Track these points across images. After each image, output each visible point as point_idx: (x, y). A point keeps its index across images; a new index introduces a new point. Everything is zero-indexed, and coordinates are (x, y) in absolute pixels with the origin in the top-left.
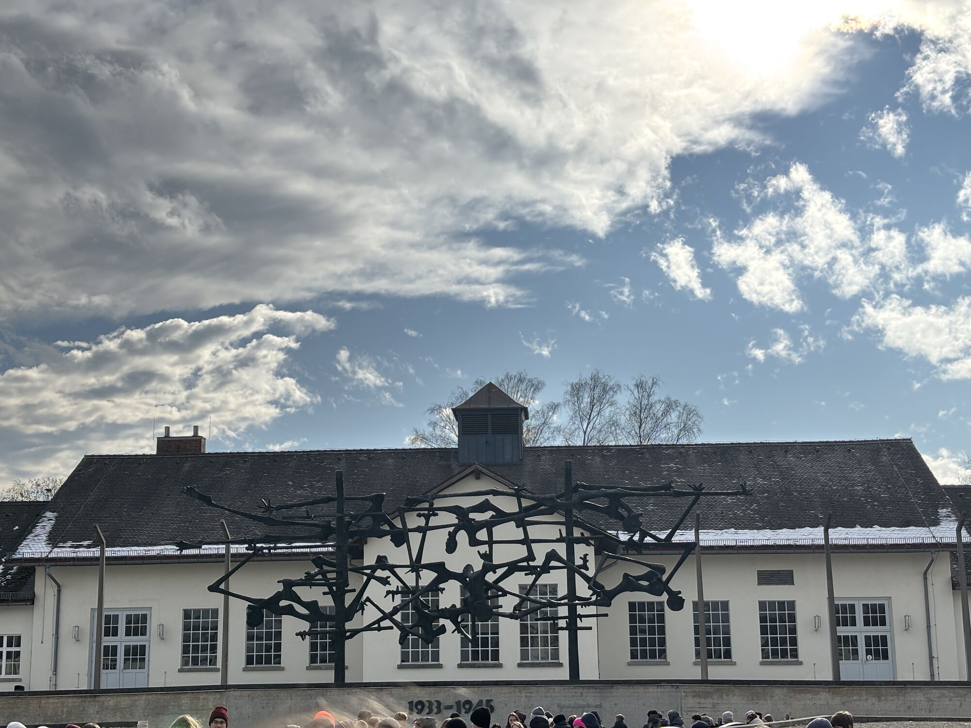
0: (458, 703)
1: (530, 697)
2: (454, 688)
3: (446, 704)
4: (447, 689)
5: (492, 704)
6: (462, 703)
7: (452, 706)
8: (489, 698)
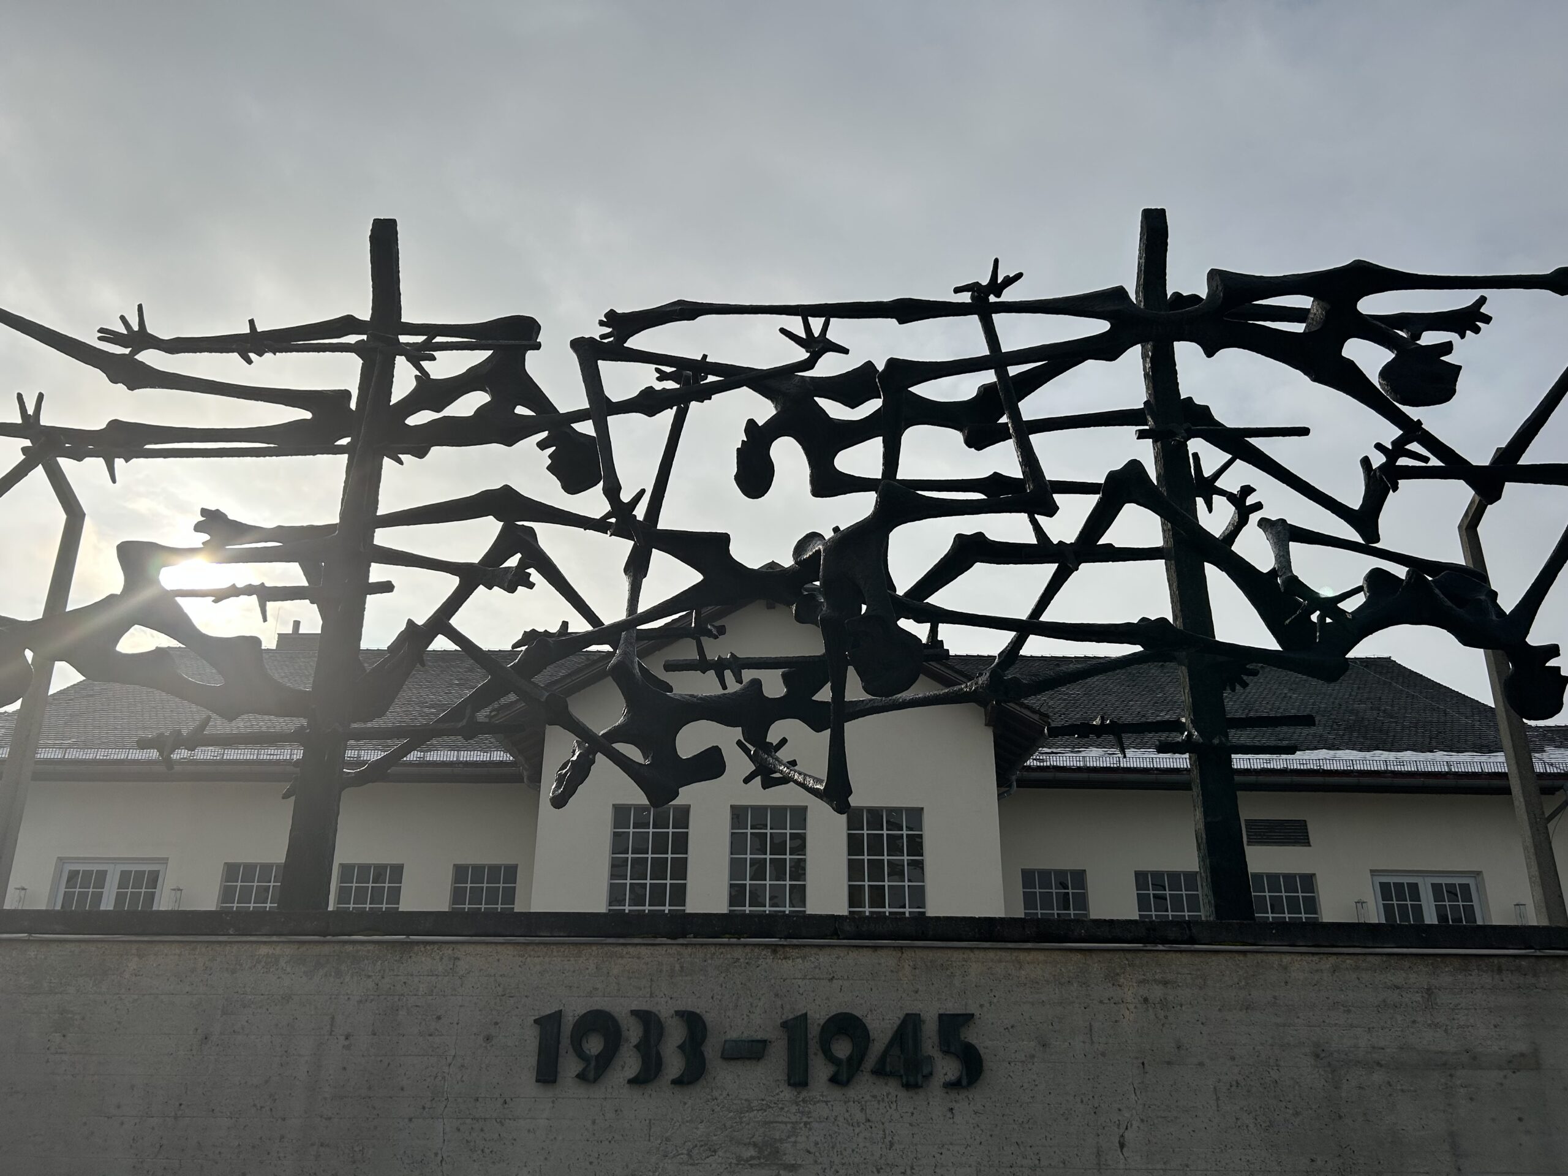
0: (796, 1027)
1: (1164, 1003)
2: (774, 948)
3: (734, 1035)
4: (738, 953)
5: (971, 1036)
6: (814, 1031)
7: (764, 1043)
8: (952, 1007)
